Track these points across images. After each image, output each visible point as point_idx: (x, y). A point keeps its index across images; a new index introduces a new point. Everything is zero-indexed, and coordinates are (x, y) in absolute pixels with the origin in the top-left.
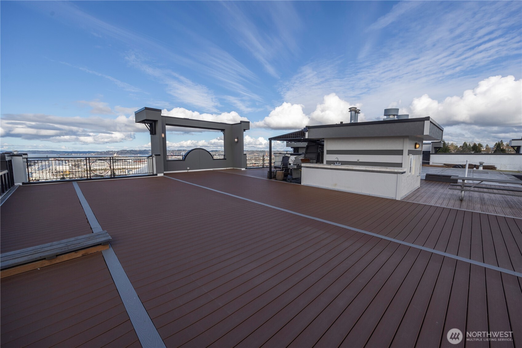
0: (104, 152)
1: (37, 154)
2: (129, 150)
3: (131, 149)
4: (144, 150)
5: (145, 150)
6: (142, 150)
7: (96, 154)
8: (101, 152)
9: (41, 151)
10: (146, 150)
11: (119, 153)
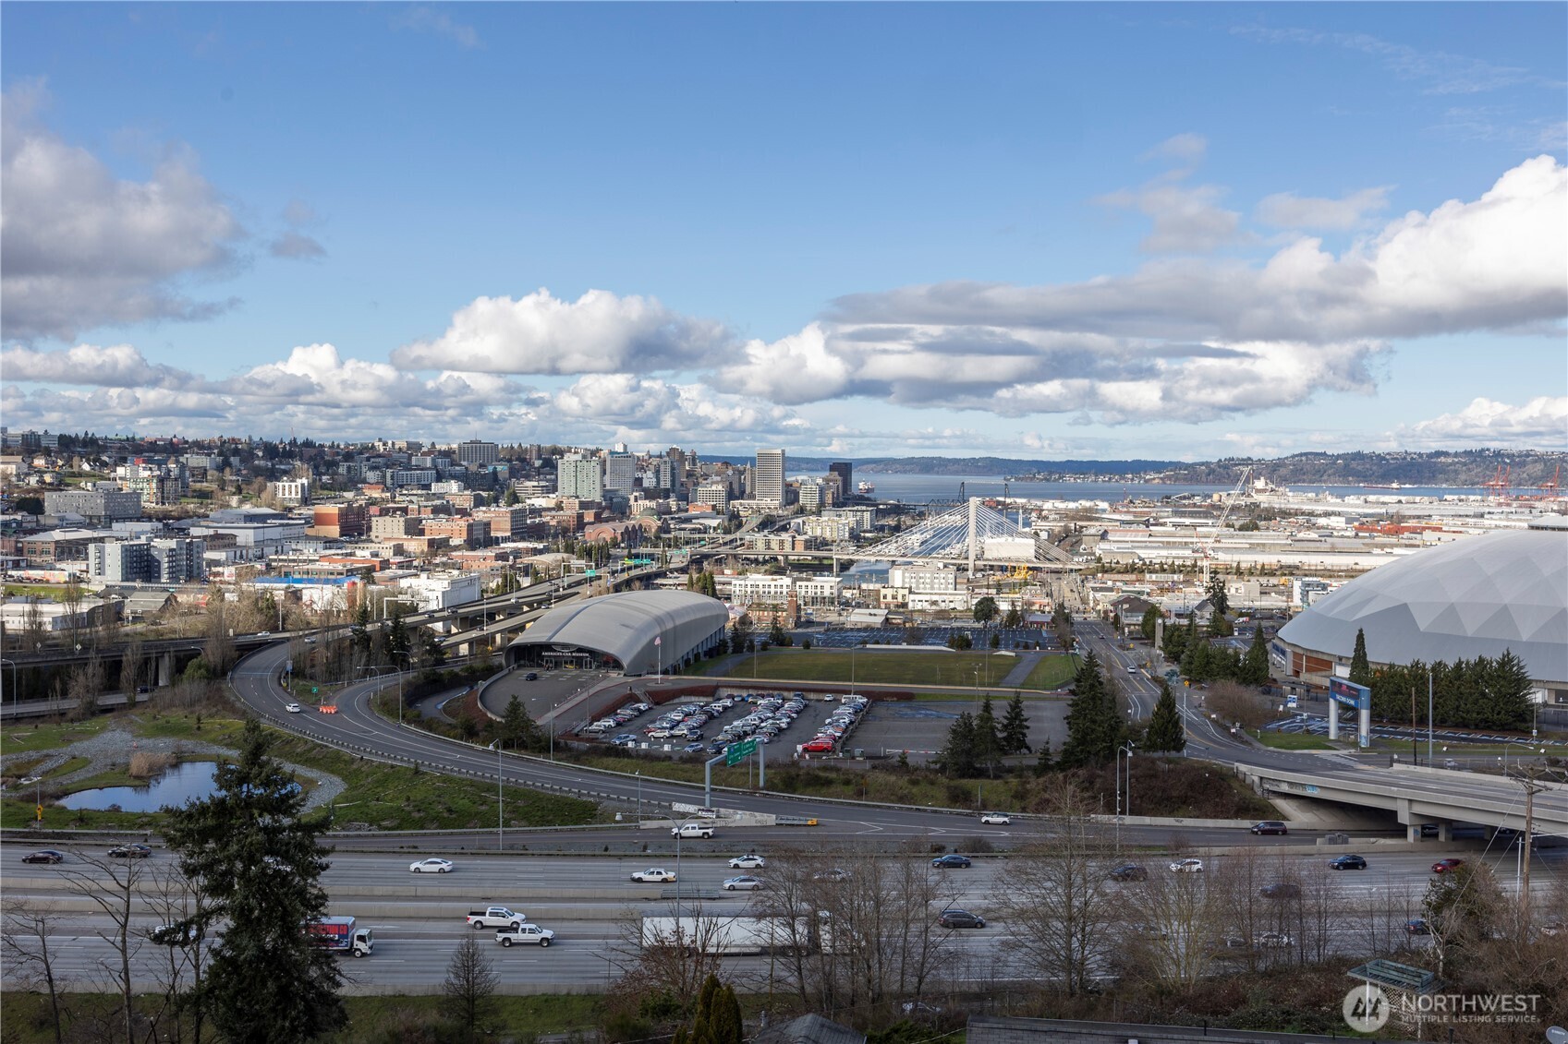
0: (1207, 464)
1: (938, 473)
2: (1339, 457)
3: (1351, 449)
4: (1430, 456)
5: (1439, 454)
6: (1420, 455)
7: (1169, 478)
8: (1190, 467)
9: (949, 460)
10: (1446, 454)
11: (1283, 471)
